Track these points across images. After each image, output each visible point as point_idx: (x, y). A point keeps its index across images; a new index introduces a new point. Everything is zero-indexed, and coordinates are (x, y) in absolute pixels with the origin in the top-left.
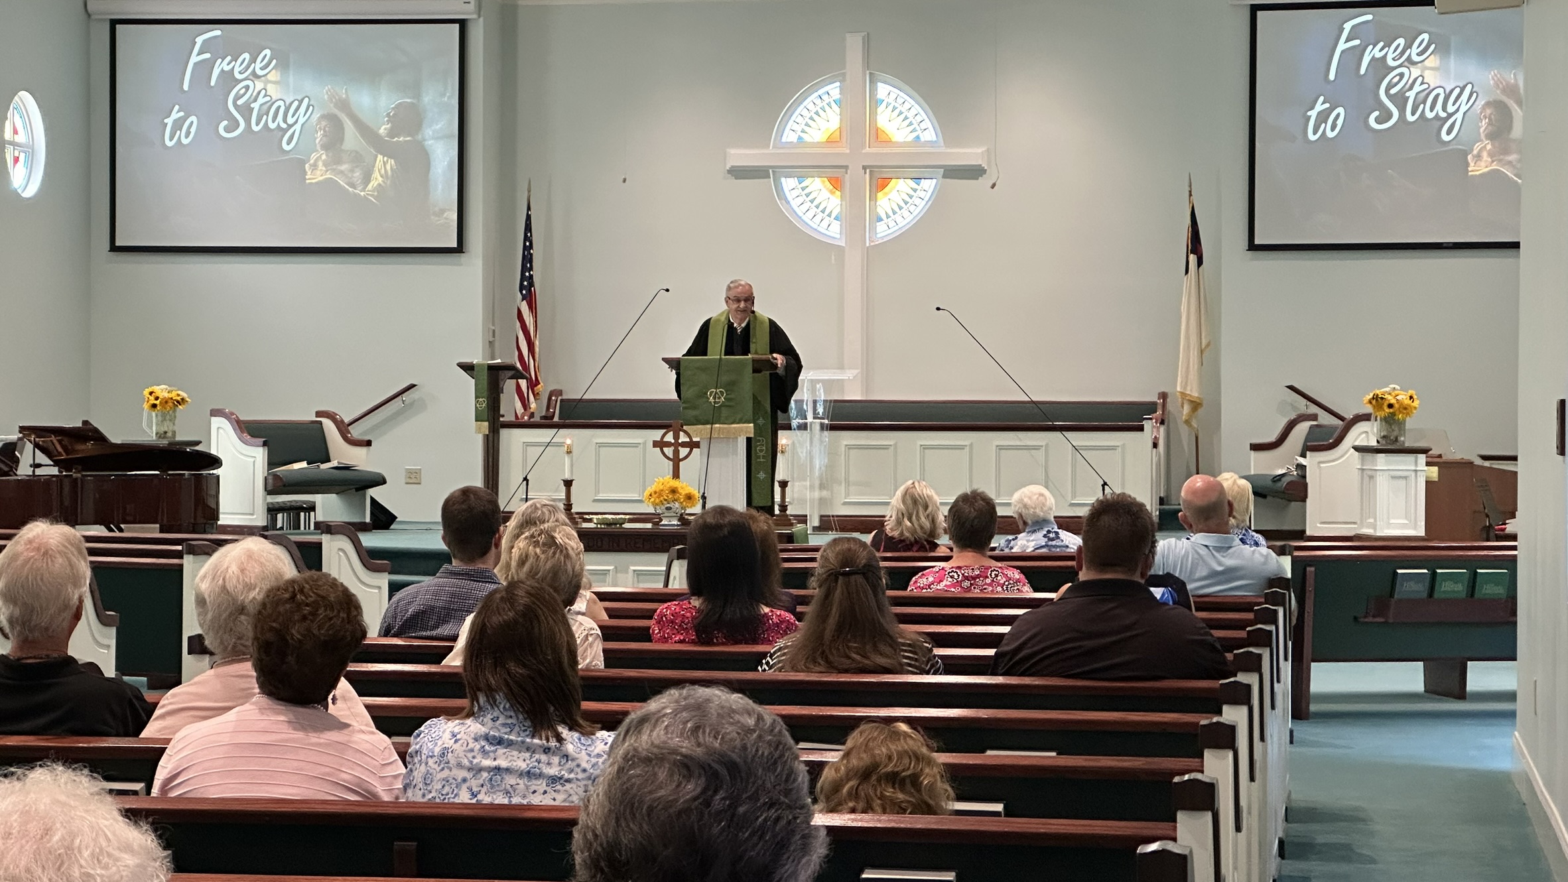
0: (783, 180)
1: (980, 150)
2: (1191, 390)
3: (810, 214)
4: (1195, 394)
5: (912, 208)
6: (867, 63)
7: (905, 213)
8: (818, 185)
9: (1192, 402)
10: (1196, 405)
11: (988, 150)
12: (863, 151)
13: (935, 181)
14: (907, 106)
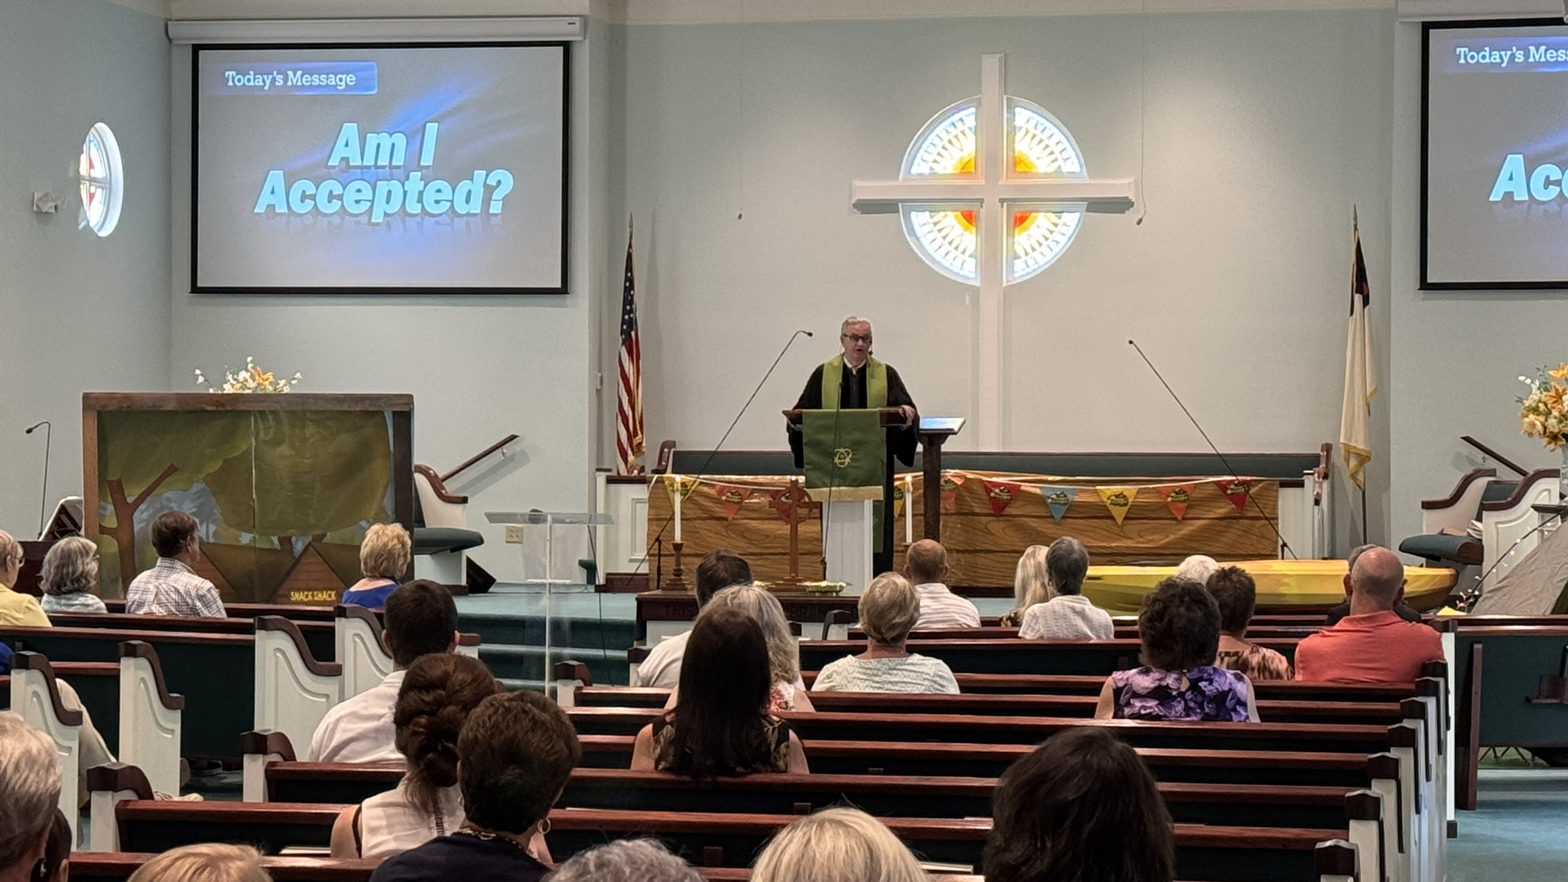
0: (913, 214)
1: (1126, 181)
2: (1356, 441)
3: (943, 251)
4: (1362, 447)
5: (1053, 245)
6: (1005, 87)
7: (1044, 249)
8: (950, 220)
9: (1358, 455)
10: (1363, 459)
11: (1136, 180)
12: (1000, 183)
13: (1077, 215)
14: (1047, 133)
